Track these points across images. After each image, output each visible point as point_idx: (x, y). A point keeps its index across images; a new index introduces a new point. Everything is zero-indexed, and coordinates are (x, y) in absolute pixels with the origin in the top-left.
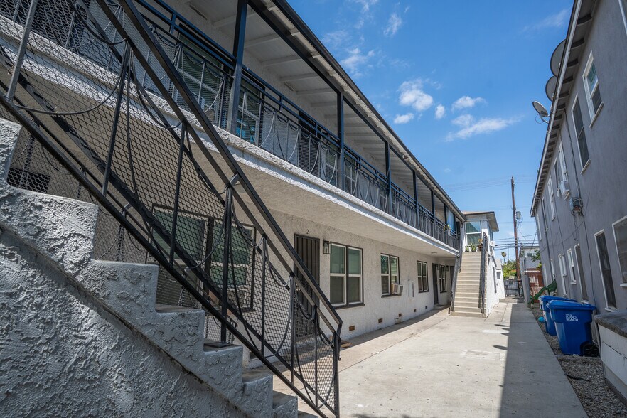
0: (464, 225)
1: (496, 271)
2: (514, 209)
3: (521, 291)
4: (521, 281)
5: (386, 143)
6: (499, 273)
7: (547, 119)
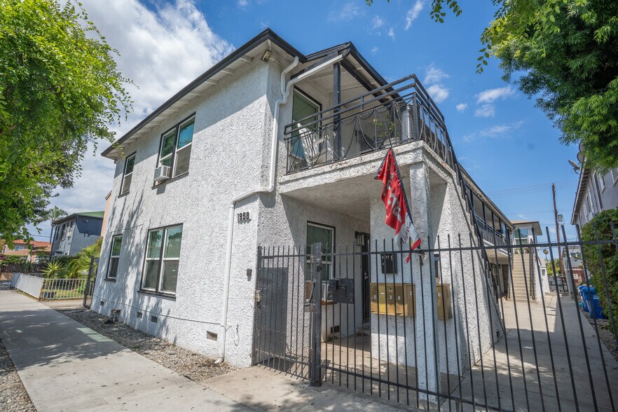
0: (513, 232)
1: (541, 269)
2: (556, 212)
3: (566, 287)
4: (565, 278)
5: (471, 191)
6: (543, 271)
7: (579, 172)
